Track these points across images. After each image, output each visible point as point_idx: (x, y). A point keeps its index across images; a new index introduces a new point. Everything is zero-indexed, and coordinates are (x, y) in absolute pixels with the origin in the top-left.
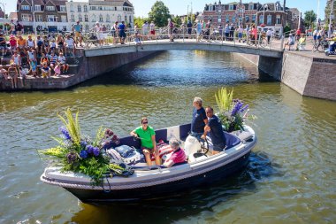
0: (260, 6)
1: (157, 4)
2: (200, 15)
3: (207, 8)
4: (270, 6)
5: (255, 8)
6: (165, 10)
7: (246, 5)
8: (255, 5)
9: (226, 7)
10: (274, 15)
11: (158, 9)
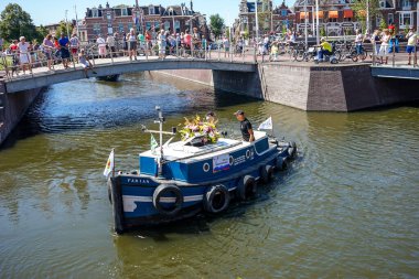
0: (163, 10)
1: (10, 8)
2: (80, 24)
3: (89, 13)
4: (176, 11)
5: (157, 12)
6: (26, 17)
7: (145, 9)
8: (156, 8)
9: (117, 11)
10: (182, 21)
11: (13, 16)
